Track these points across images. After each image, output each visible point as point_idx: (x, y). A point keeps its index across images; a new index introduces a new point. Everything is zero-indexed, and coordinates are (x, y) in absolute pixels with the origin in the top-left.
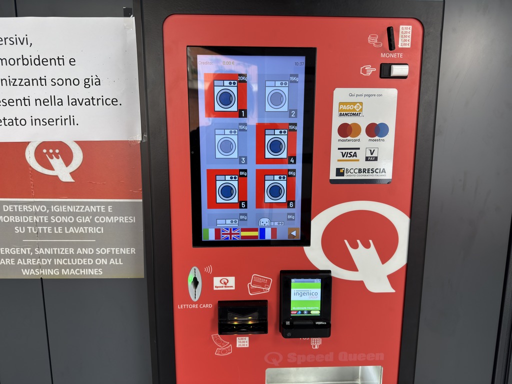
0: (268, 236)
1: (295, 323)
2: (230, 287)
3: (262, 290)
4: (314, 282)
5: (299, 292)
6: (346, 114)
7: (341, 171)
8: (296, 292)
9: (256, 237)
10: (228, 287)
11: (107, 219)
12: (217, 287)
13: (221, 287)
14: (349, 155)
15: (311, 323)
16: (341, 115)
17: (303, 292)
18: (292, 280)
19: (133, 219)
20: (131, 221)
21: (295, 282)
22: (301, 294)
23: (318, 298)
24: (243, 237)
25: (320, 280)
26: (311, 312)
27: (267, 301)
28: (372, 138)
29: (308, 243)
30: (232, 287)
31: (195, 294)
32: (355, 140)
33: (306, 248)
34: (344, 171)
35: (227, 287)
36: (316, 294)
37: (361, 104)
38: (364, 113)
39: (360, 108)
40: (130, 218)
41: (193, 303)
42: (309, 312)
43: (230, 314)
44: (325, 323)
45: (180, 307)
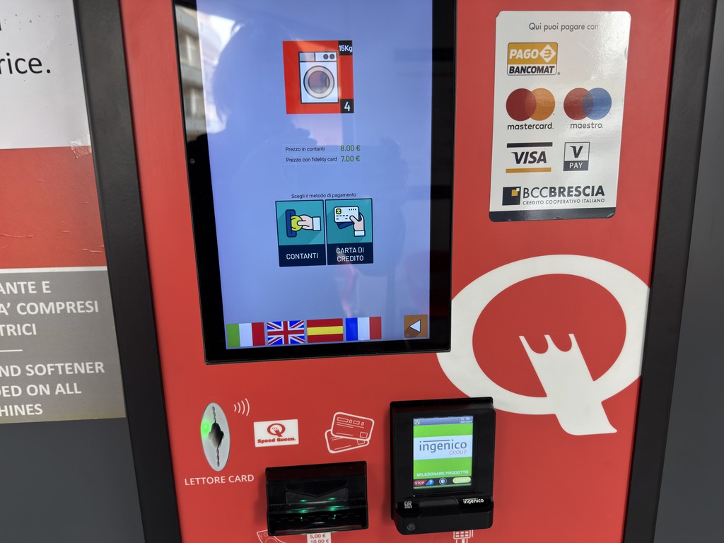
0: (364, 334)
1: (422, 504)
2: (289, 439)
3: (354, 443)
4: (458, 422)
5: (430, 444)
6: (524, 70)
7: (514, 193)
8: (422, 444)
9: (339, 336)
10: (285, 440)
11: (41, 308)
12: (263, 442)
13: (270, 441)
14: (529, 159)
15: (453, 502)
16: (512, 70)
17: (437, 443)
18: (415, 420)
19: (93, 305)
20: (89, 309)
21: (422, 424)
22: (433, 447)
23: (468, 452)
24: (311, 338)
25: (472, 417)
26: (455, 481)
27: (364, 463)
28: (577, 122)
29: (446, 346)
30: (293, 439)
31: (217, 456)
32: (543, 127)
33: (442, 357)
34: (519, 193)
35: (283, 440)
36: (464, 445)
37: (555, 46)
38: (560, 66)
39: (552, 56)
40: (87, 304)
41: (214, 474)
42: (450, 480)
43: (290, 495)
44: (482, 501)
45: (189, 482)
